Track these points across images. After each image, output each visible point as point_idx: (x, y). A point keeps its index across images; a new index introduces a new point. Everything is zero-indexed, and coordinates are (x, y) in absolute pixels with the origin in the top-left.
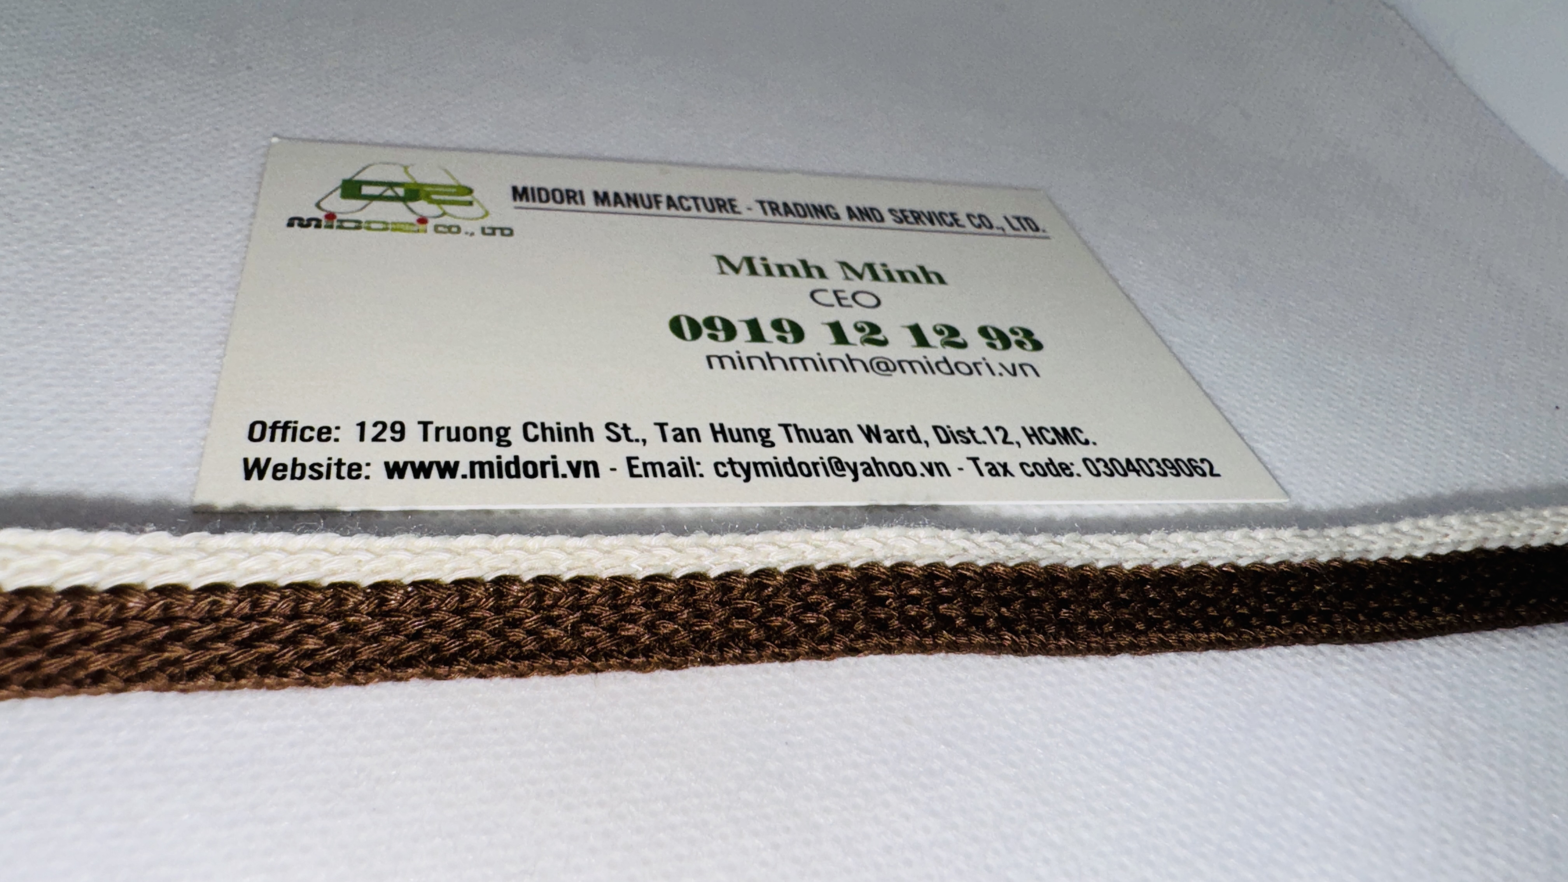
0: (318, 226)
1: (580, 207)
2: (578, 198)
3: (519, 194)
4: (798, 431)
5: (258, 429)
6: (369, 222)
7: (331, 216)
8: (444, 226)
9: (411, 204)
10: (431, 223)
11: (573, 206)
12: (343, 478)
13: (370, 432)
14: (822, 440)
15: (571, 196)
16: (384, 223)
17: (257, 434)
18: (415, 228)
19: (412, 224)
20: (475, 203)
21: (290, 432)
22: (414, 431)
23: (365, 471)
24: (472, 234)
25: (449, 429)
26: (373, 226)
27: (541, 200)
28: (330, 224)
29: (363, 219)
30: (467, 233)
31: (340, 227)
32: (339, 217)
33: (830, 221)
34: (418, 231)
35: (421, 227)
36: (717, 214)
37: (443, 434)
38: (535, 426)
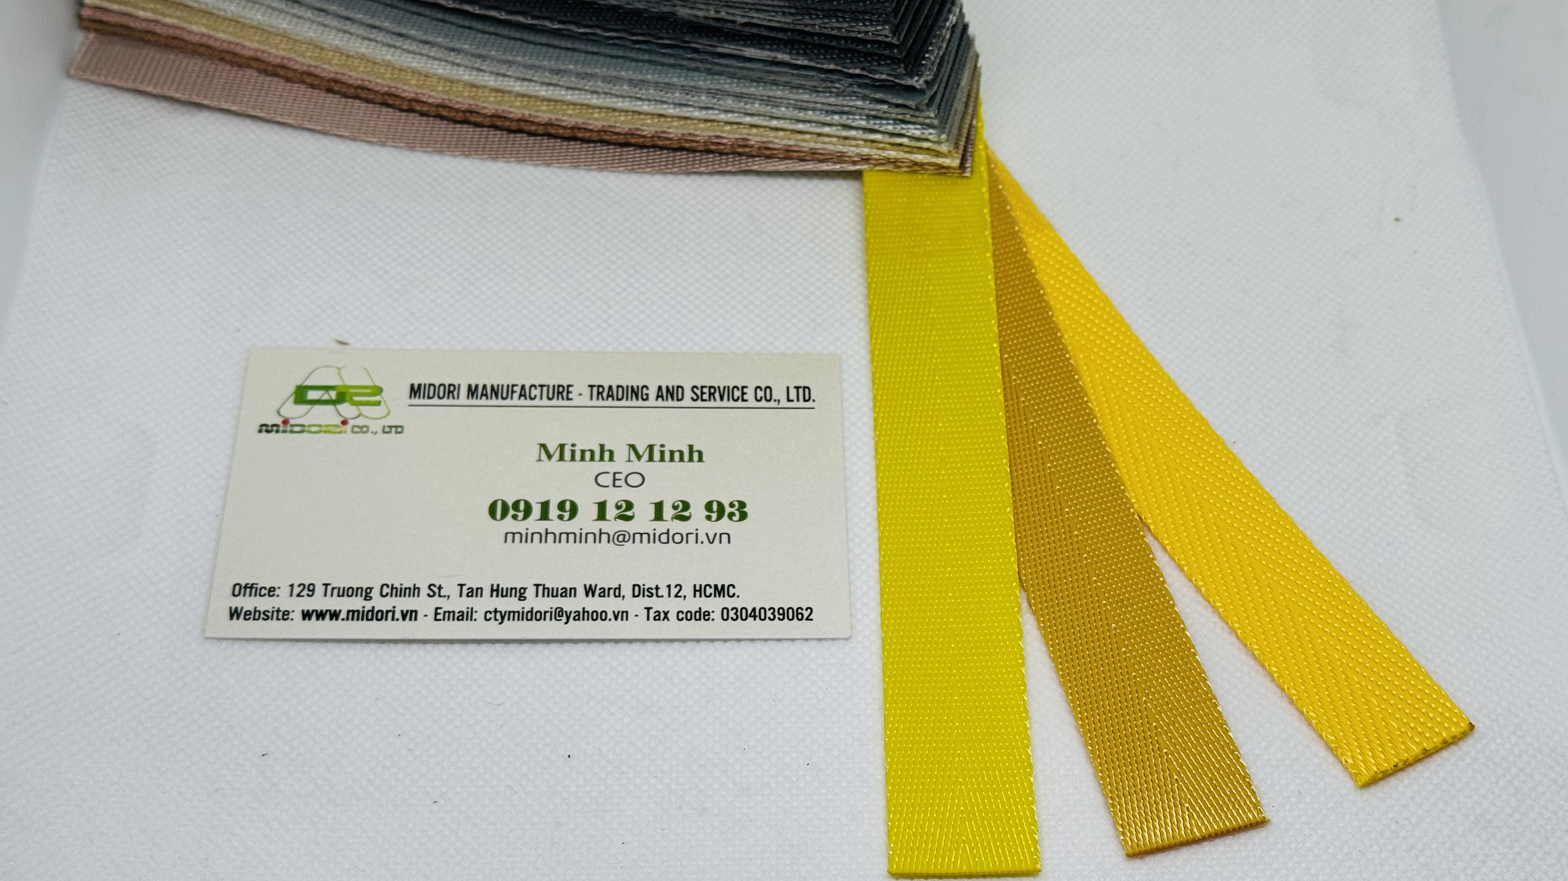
0: (277, 431)
1: (456, 402)
2: (455, 393)
3: (415, 391)
4: (544, 589)
5: (237, 587)
6: (310, 426)
7: (285, 422)
8: (358, 427)
9: (339, 407)
10: (351, 423)
11: (451, 401)
12: (279, 620)
13: (297, 590)
14: (557, 596)
15: (451, 391)
16: (320, 426)
17: (236, 593)
18: (338, 430)
19: (337, 426)
20: (382, 403)
21: (254, 590)
22: (319, 590)
23: (291, 616)
24: (376, 433)
25: (339, 588)
26: (313, 429)
27: (429, 398)
28: (285, 428)
29: (306, 424)
30: (372, 432)
31: (292, 432)
32: (292, 422)
33: (641, 403)
34: (341, 432)
35: (343, 428)
36: (554, 402)
37: (336, 591)
38: (388, 586)
